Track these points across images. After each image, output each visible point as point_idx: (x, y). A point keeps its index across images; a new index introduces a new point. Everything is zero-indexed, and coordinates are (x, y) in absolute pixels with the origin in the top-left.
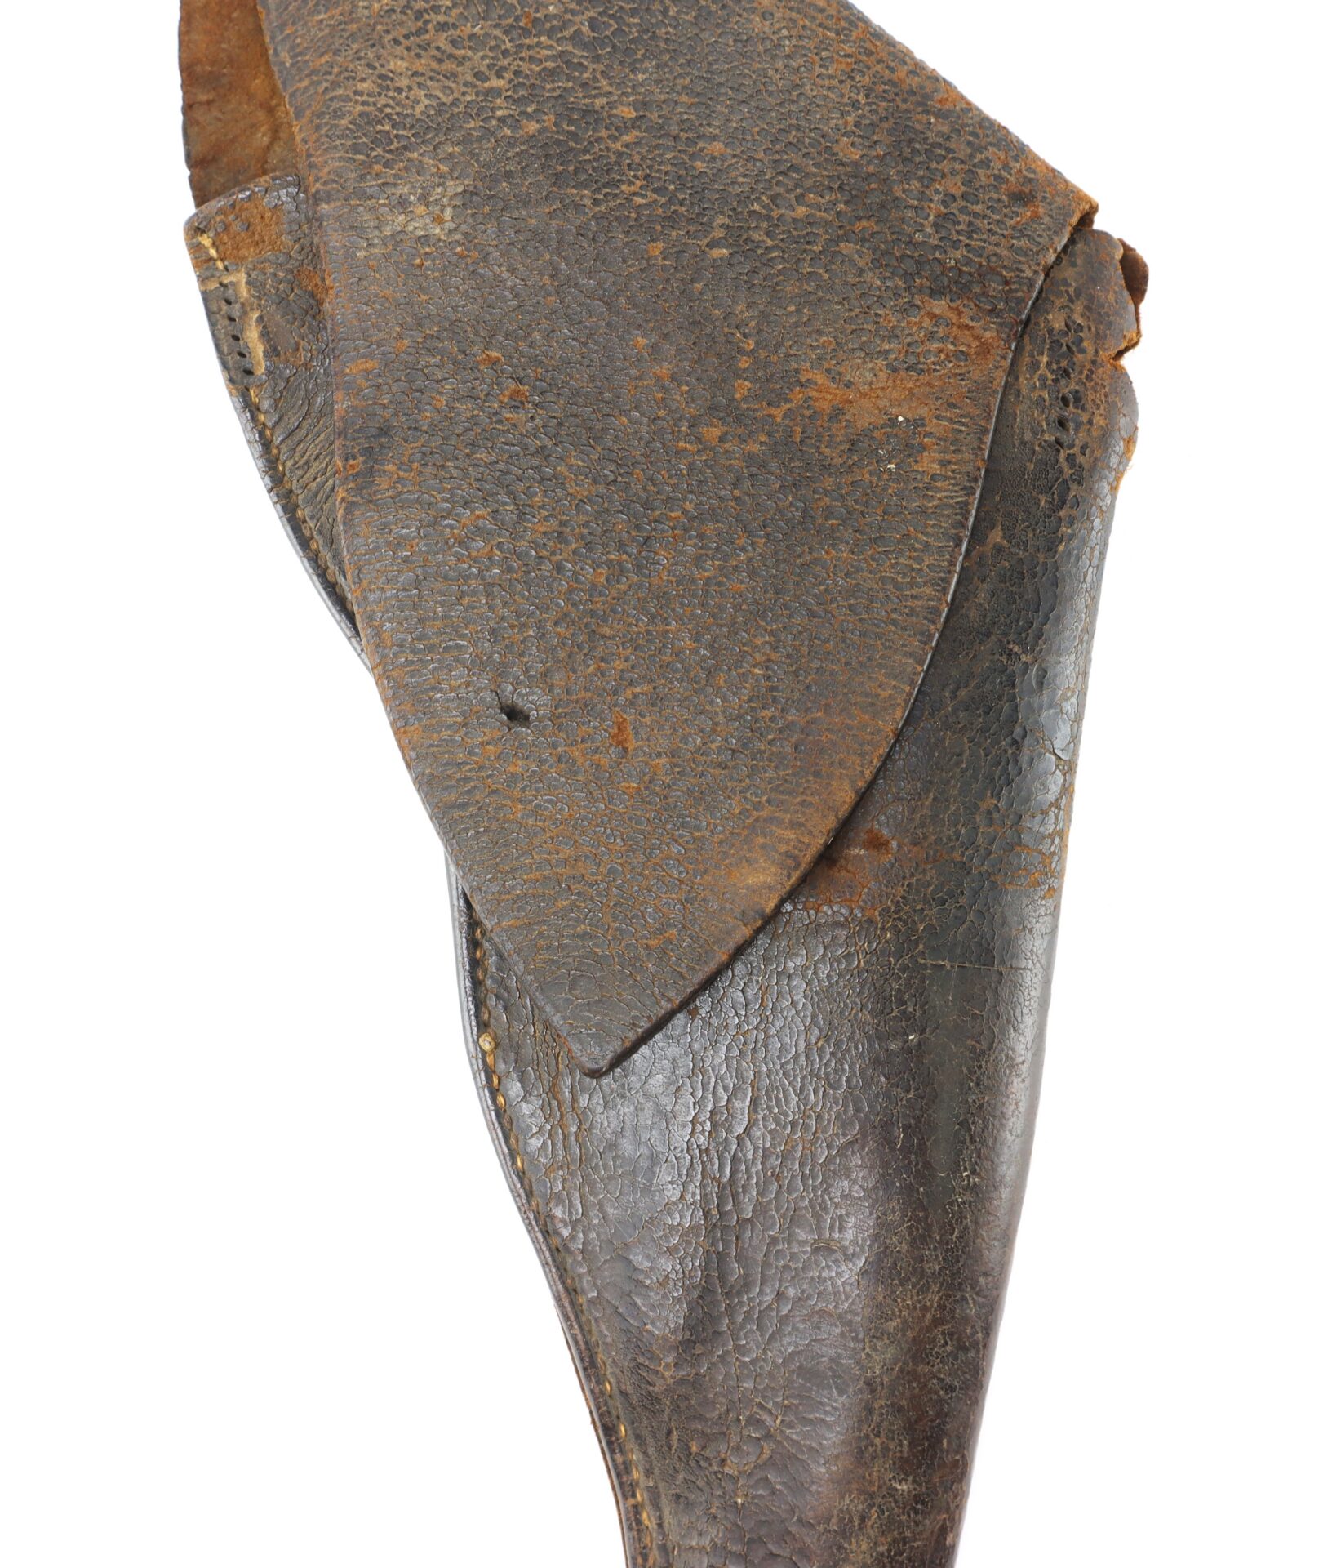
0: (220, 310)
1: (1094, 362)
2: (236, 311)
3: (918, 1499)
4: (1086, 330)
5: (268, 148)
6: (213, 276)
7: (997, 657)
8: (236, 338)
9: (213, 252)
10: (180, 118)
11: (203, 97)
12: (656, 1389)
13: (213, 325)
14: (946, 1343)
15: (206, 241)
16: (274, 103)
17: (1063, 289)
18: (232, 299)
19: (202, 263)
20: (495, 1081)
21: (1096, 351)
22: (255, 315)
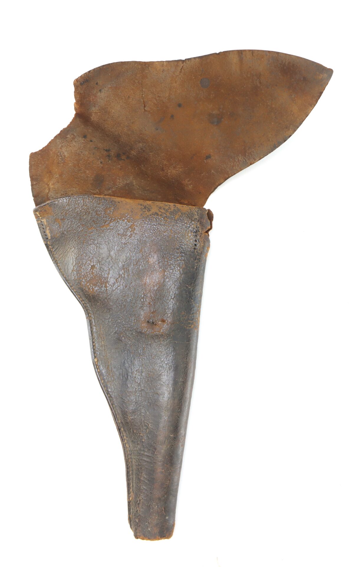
0: (41, 227)
1: (201, 234)
2: (44, 227)
3: (174, 438)
4: (200, 228)
5: (48, 193)
6: (39, 220)
7: (184, 287)
8: (45, 232)
9: (39, 215)
10: (30, 187)
11: (35, 183)
12: (128, 421)
13: (40, 230)
14: (178, 410)
15: (37, 213)
16: (49, 183)
17: (196, 220)
18: (44, 225)
19: (37, 217)
20: (97, 367)
21: (202, 232)
22: (48, 228)
